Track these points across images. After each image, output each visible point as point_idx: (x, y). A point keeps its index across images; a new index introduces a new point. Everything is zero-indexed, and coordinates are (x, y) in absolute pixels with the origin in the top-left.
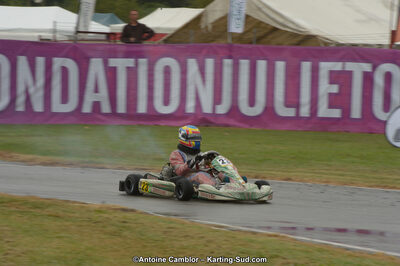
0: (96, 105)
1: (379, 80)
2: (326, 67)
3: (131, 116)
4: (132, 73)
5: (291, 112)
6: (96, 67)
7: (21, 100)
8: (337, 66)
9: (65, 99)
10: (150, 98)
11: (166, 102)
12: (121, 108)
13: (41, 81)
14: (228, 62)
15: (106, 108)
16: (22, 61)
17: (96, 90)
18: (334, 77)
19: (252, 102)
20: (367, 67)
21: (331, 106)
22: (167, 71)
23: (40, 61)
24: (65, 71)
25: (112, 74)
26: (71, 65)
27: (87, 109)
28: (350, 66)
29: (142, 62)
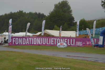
0: (28, 43)
1: (58, 40)
2: (52, 39)
3: (31, 44)
5: (48, 44)
6: (28, 39)
7: (20, 43)
8: (53, 39)
9: (24, 43)
10: (33, 42)
11: (35, 43)
13: (22, 41)
14: (42, 38)
15: (29, 44)
16: (20, 39)
17: (28, 42)
18: (53, 40)
19: (44, 43)
20: (56, 39)
21: (52, 43)
22: (35, 40)
23: (22, 39)
24: (24, 40)
25: (29, 40)
26: (25, 39)
27: (27, 44)
28: (54, 39)
29: (32, 39)
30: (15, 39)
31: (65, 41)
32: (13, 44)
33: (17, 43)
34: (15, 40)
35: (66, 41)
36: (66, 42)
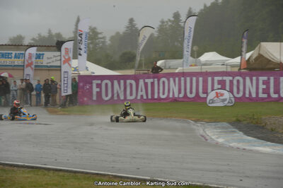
0: (142, 96)
1: (235, 82)
2: (216, 79)
3: (153, 99)
4: (153, 84)
6: (141, 82)
7: (116, 95)
8: (220, 78)
9: (131, 94)
10: (159, 93)
11: (163, 94)
12: (150, 97)
13: (122, 88)
14: (182, 78)
15: (145, 97)
16: (116, 82)
17: (142, 91)
18: (219, 82)
19: (191, 93)
20: (231, 78)
22: (164, 82)
23: (122, 82)
24: (131, 85)
25: (146, 84)
26: (133, 82)
27: (139, 98)
28: (225, 78)
29: (156, 80)
30: (99, 82)
31: (261, 82)
32: (95, 98)
33: (107, 95)
34: (99, 86)
35: (264, 83)
36: (264, 87)
